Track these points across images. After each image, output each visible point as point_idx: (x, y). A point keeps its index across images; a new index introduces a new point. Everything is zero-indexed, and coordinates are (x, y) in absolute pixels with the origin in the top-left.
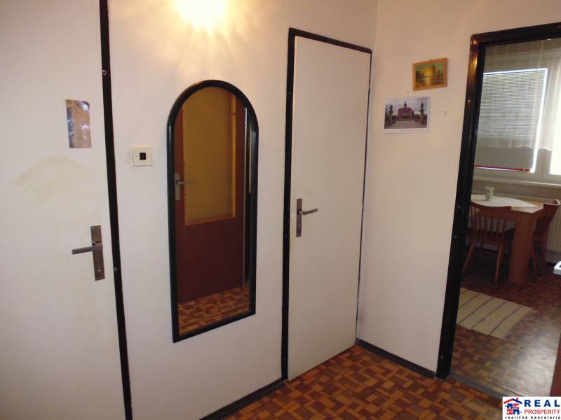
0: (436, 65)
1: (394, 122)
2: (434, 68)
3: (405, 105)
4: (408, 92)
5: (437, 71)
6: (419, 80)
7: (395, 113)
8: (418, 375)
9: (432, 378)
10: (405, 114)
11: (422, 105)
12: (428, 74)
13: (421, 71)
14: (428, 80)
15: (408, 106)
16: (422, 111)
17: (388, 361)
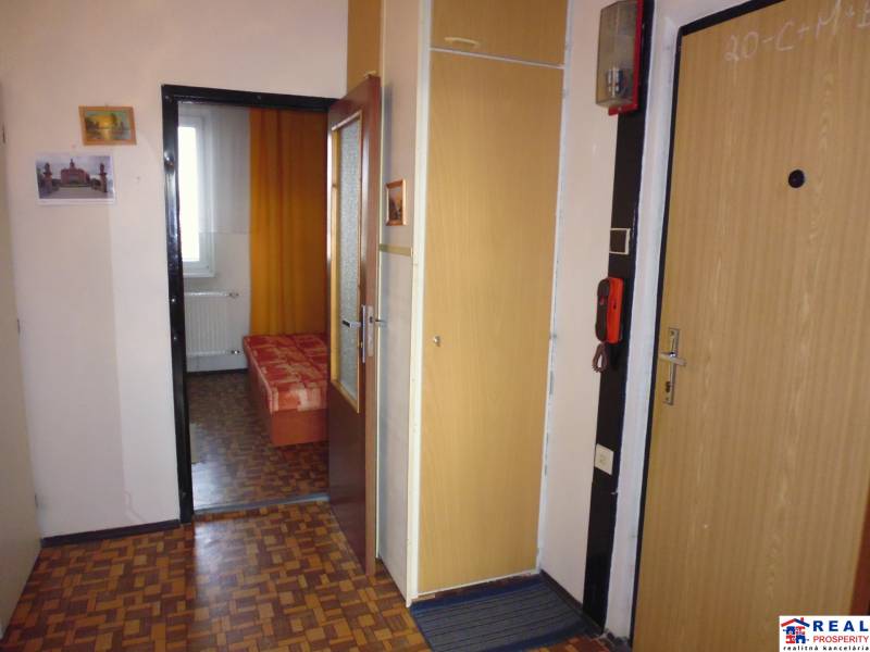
0: (117, 114)
1: (57, 190)
2: (114, 118)
3: (72, 164)
4: (74, 147)
5: (119, 122)
6: (91, 130)
7: (56, 175)
8: (161, 534)
9: (178, 527)
10: (76, 178)
11: (102, 167)
12: (106, 125)
13: (95, 120)
14: (106, 133)
15: (77, 166)
16: (103, 174)
17: (108, 541)
